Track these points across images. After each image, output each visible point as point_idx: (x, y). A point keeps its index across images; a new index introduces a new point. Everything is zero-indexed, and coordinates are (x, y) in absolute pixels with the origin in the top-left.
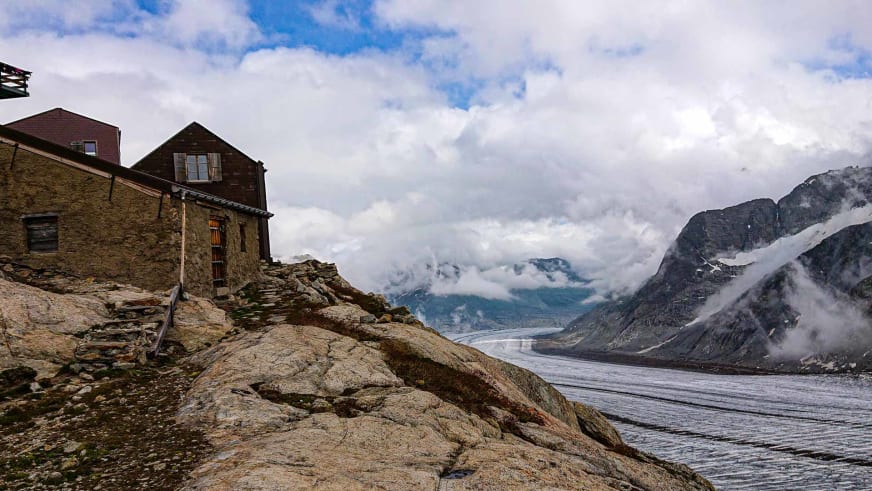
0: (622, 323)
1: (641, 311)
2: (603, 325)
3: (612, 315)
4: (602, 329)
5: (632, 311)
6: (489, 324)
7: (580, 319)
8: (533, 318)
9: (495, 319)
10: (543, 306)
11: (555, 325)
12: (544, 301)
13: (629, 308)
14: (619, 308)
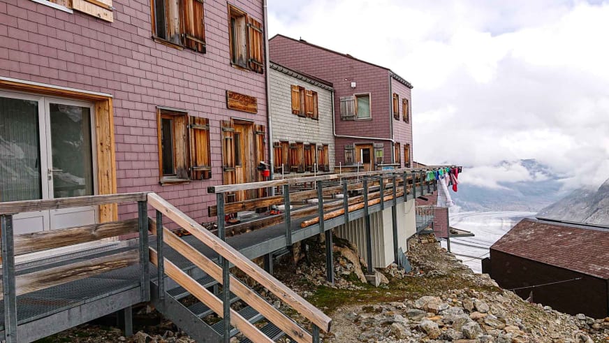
0: (588, 211)
1: (604, 204)
2: (571, 212)
3: (579, 205)
4: (570, 215)
5: (596, 202)
6: (476, 207)
7: (552, 207)
8: (512, 204)
9: (481, 203)
10: (520, 195)
11: (529, 210)
12: (521, 192)
13: (594, 200)
14: (584, 200)
